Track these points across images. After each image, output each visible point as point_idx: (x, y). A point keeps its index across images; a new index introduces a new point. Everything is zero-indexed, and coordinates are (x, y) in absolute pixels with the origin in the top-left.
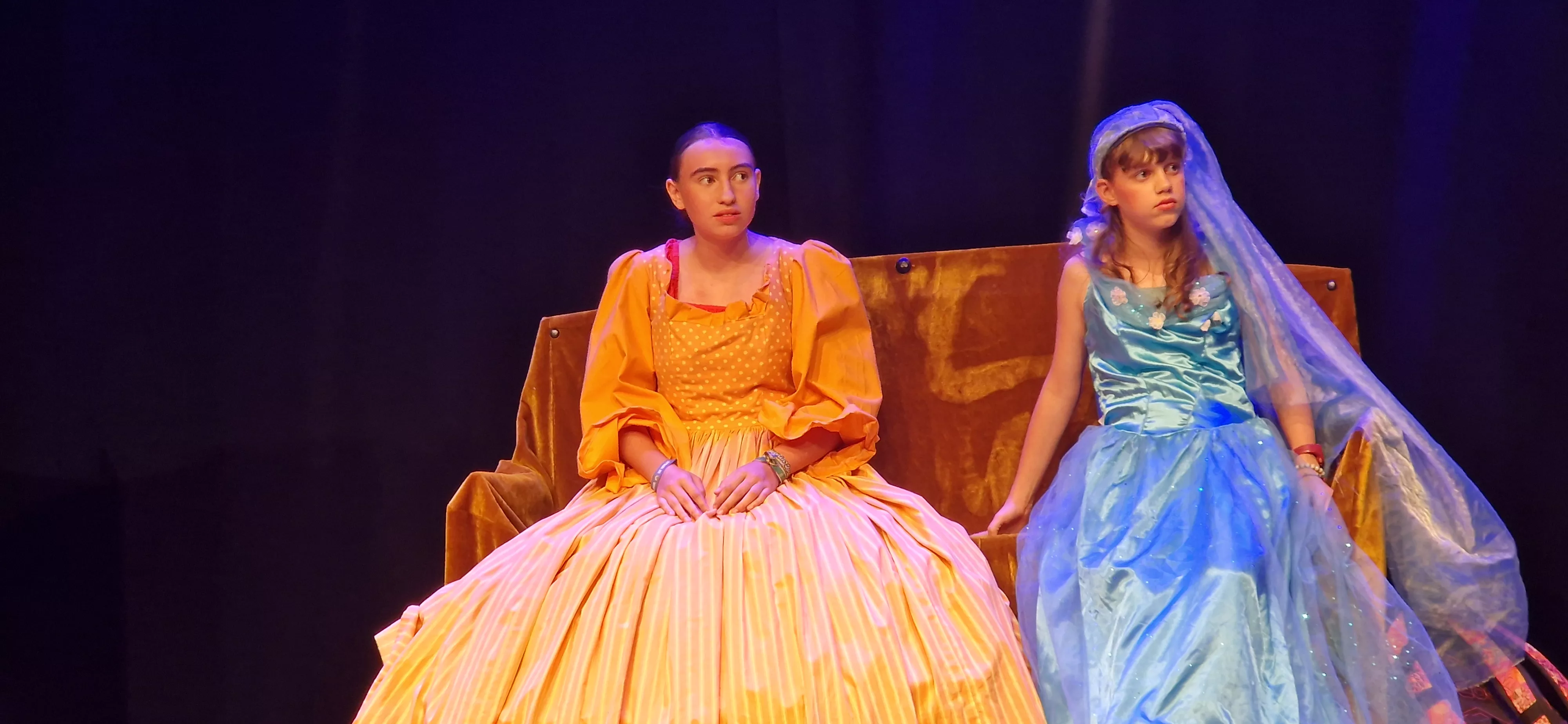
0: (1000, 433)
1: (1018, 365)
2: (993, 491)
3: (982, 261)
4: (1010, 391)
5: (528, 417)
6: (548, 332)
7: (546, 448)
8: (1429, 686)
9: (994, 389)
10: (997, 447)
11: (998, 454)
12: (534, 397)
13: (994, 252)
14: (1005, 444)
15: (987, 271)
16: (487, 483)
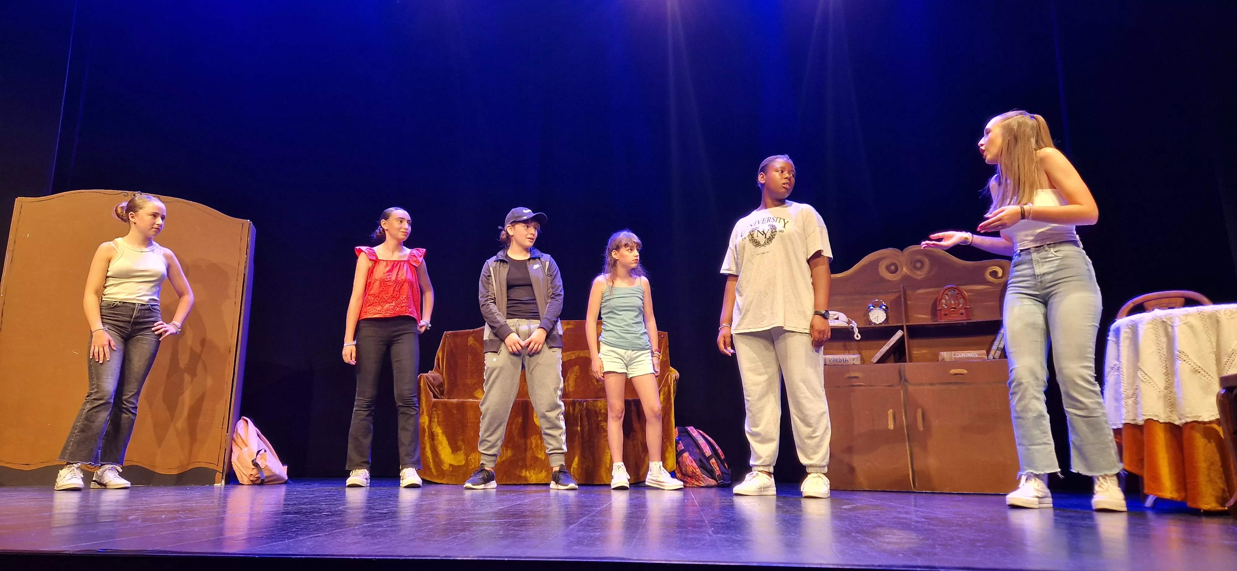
0: (569, 371)
1: (576, 353)
2: (566, 387)
3: (569, 324)
4: (573, 360)
5: (438, 359)
6: (446, 336)
7: (443, 368)
8: (683, 448)
9: (569, 359)
10: (569, 375)
11: (568, 377)
12: (441, 354)
13: (571, 322)
14: (571, 374)
15: (569, 327)
16: (425, 377)
